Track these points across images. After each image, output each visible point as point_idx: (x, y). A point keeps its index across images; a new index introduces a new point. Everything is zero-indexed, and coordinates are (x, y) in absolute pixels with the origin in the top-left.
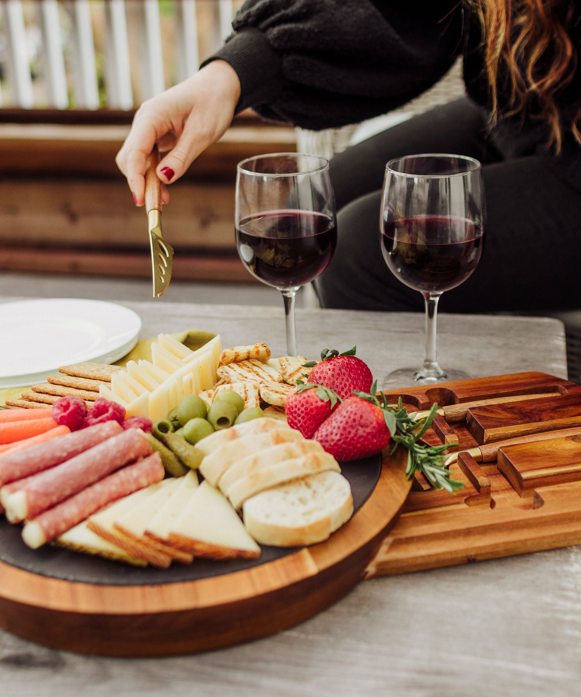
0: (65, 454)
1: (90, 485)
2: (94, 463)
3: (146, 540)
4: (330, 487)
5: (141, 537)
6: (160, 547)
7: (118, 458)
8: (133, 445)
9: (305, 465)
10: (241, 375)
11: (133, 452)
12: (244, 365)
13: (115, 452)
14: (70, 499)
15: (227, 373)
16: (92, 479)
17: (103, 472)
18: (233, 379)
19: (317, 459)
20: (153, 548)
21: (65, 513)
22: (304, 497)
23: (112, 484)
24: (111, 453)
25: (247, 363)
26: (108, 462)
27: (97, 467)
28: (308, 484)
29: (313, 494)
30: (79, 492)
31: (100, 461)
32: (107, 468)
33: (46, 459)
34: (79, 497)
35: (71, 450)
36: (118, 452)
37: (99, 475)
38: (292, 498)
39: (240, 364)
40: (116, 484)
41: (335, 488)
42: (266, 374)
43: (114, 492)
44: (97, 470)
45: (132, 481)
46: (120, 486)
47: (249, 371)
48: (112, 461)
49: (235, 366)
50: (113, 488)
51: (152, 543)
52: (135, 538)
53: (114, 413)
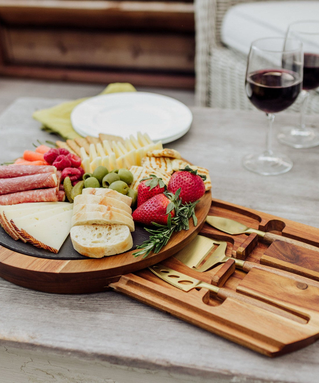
0: (22, 174)
1: (20, 191)
2: (23, 182)
3: (10, 224)
4: (119, 234)
5: (9, 222)
6: (14, 230)
7: (36, 183)
8: (45, 180)
9: (103, 216)
10: (151, 164)
11: (45, 183)
12: (159, 160)
13: (35, 180)
14: (9, 194)
15: (144, 161)
16: (21, 189)
17: (27, 187)
18: (144, 165)
19: (111, 215)
20: (12, 229)
21: (2, 199)
22: (102, 234)
23: (28, 195)
24: (33, 180)
25: (162, 159)
26: (30, 183)
27: (24, 184)
28: (110, 228)
29: (107, 234)
30: (14, 193)
31: (27, 182)
32: (29, 186)
33: (12, 173)
34: (12, 195)
35: (25, 173)
36: (36, 181)
37: (25, 188)
38: (97, 232)
39: (158, 159)
40: (30, 195)
41: (121, 235)
42: (165, 168)
43: (28, 199)
44: (24, 186)
45: (38, 196)
46: (31, 196)
47: (157, 164)
48: (32, 184)
49: (153, 159)
50: (28, 196)
51: (12, 226)
52: (7, 221)
53: (61, 163)
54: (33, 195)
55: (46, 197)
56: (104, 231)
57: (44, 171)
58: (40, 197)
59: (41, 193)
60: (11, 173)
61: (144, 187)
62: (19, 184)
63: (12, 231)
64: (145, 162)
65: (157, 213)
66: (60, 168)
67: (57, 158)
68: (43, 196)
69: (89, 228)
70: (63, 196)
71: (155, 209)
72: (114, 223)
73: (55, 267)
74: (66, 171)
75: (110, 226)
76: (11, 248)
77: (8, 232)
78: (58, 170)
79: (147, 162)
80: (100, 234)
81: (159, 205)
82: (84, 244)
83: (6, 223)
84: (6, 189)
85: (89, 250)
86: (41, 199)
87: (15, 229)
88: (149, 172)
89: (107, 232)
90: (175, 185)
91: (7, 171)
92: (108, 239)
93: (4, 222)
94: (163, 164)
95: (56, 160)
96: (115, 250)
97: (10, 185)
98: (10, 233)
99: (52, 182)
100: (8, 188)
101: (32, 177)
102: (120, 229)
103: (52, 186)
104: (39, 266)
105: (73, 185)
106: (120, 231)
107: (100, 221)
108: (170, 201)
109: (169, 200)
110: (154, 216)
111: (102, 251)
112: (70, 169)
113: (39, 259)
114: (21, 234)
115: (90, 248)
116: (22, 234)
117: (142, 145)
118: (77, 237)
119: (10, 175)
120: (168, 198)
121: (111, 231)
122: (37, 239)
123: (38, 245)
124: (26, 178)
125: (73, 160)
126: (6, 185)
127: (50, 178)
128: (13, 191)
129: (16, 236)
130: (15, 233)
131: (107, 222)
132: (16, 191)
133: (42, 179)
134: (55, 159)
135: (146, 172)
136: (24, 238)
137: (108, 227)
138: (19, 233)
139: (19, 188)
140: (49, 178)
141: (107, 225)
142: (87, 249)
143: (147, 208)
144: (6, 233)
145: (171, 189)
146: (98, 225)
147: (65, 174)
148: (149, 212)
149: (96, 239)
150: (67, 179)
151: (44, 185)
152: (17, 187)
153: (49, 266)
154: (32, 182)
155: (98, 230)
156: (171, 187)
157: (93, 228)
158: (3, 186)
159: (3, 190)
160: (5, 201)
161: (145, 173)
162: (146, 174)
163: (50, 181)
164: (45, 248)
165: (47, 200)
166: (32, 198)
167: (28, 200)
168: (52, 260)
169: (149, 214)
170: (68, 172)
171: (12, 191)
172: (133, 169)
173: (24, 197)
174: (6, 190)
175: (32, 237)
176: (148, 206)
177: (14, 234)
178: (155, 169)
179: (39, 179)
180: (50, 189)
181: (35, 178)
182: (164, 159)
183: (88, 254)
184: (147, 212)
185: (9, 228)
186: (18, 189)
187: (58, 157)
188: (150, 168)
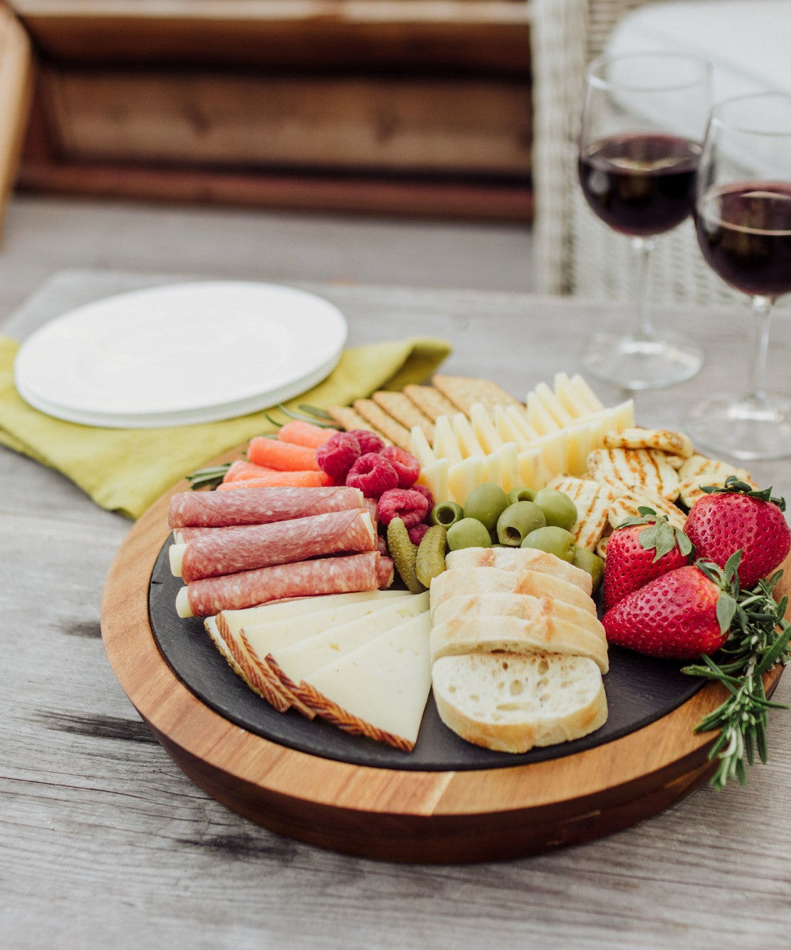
1: (273, 565)
2: (282, 539)
3: (266, 666)
4: (571, 683)
5: (262, 660)
6: (278, 683)
7: (318, 542)
8: (344, 533)
9: (528, 629)
10: (616, 472)
11: (342, 541)
12: (637, 457)
13: (315, 534)
14: (241, 574)
15: (596, 463)
16: (275, 559)
17: (293, 554)
18: (598, 475)
19: (550, 628)
20: (271, 680)
21: (225, 589)
22: (523, 681)
23: (297, 574)
24: (309, 533)
25: (643, 456)
26: (301, 543)
27: (285, 545)
28: (545, 666)
29: (538, 684)
30: (255, 569)
31: (291, 539)
32: (299, 551)
33: (243, 511)
34: (250, 576)
35: (281, 510)
36: (319, 535)
37: (286, 556)
38: (507, 677)
39: (632, 453)
40: (302, 576)
41: (577, 686)
42: (657, 482)
43: (297, 586)
44: (285, 550)
45: (325, 578)
46: (305, 579)
47: (634, 470)
48: (308, 544)
49: (619, 455)
50: (297, 580)
51: (271, 673)
52: (255, 658)
53: (374, 476)
54: (311, 577)
55: (349, 579)
56: (527, 672)
57: (332, 502)
58: (331, 580)
59: (332, 568)
60: (239, 511)
61: (635, 548)
62: (271, 546)
63: (271, 687)
64: (600, 466)
65: (685, 624)
66: (373, 492)
67: (357, 463)
68: (338, 576)
69: (484, 663)
70: (388, 572)
71: (678, 612)
72: (554, 651)
73: (414, 795)
74: (390, 500)
75: (543, 657)
76: (275, 737)
77: (256, 690)
78: (366, 496)
79: (605, 466)
80: (517, 682)
81: (690, 602)
82: (476, 714)
83: (252, 663)
84: (233, 560)
85: (492, 731)
86: (333, 586)
87: (283, 683)
88: (618, 497)
89: (538, 678)
90: (713, 536)
91: (228, 506)
92: (541, 700)
93: (247, 661)
94: (649, 468)
95: (354, 469)
96: (562, 729)
97: (245, 550)
98: (266, 692)
99: (363, 538)
100: (238, 558)
101: (304, 525)
102: (571, 667)
103: (363, 548)
104: (368, 794)
105: (416, 542)
106: (573, 675)
107: (516, 645)
108: (717, 588)
109: (714, 586)
110: (675, 633)
111: (529, 733)
112: (400, 493)
113: (363, 771)
114: (300, 696)
115: (496, 727)
116: (303, 695)
117: (574, 414)
118: (452, 689)
119: (236, 517)
120: (712, 581)
121: (548, 674)
122: (350, 712)
123: (354, 728)
124: (290, 528)
125: (402, 466)
126: (234, 550)
127: (358, 527)
128: (253, 564)
129: (284, 701)
130: (283, 693)
131: (538, 648)
132: (261, 565)
133: (334, 531)
134: (351, 466)
135: (611, 498)
136: (309, 707)
137: (539, 660)
138: (294, 694)
139: (270, 557)
140: (353, 525)
141: (535, 654)
142: (484, 729)
143: (652, 608)
144: (253, 693)
145: (704, 548)
146: (510, 653)
147: (388, 510)
148: (660, 620)
149: (508, 698)
150: (397, 524)
151: (341, 545)
152: (264, 555)
153: (397, 792)
154: (307, 537)
155: (509, 669)
156: (703, 543)
157: (494, 663)
158: (225, 551)
159: (225, 564)
160: (231, 595)
161: (607, 500)
162: (612, 501)
163: (357, 533)
164: (376, 738)
165: (349, 587)
166: (307, 585)
167: (297, 590)
168: (402, 774)
169: (659, 626)
170: (396, 505)
171: (249, 564)
172: (569, 488)
173: (287, 580)
174: (232, 563)
175: (337, 706)
176: (654, 602)
177: (279, 695)
178: (632, 488)
179: (327, 531)
180: (356, 557)
181: (315, 526)
182: (649, 453)
183: (485, 741)
184: (652, 620)
185: (263, 678)
186: (267, 560)
187: (361, 459)
188: (618, 483)
